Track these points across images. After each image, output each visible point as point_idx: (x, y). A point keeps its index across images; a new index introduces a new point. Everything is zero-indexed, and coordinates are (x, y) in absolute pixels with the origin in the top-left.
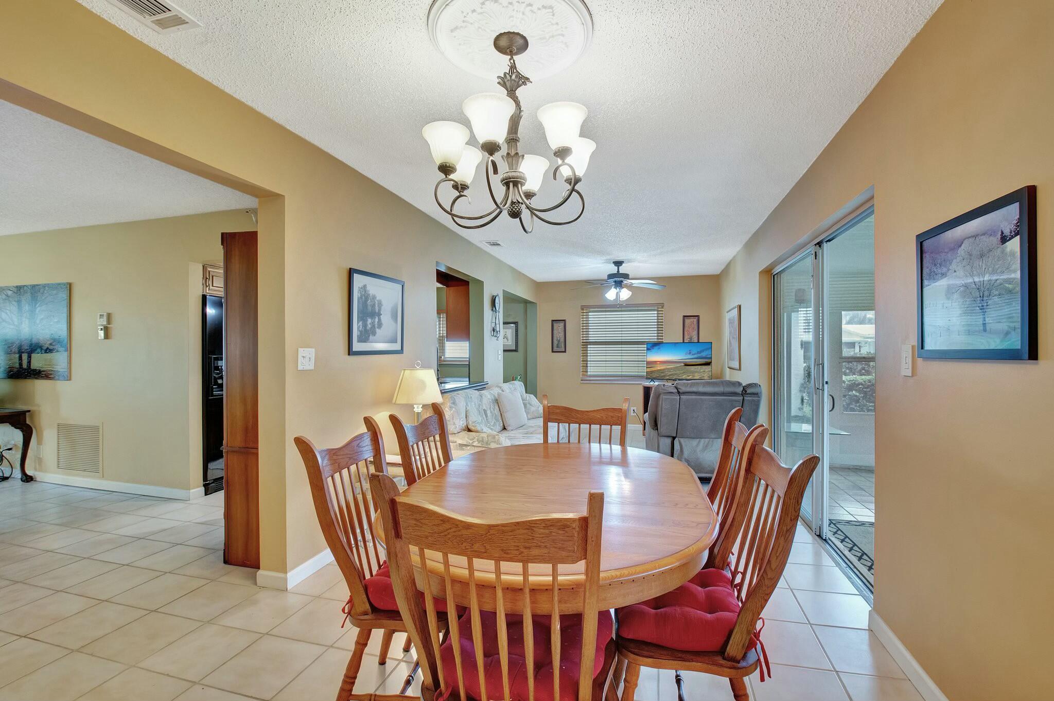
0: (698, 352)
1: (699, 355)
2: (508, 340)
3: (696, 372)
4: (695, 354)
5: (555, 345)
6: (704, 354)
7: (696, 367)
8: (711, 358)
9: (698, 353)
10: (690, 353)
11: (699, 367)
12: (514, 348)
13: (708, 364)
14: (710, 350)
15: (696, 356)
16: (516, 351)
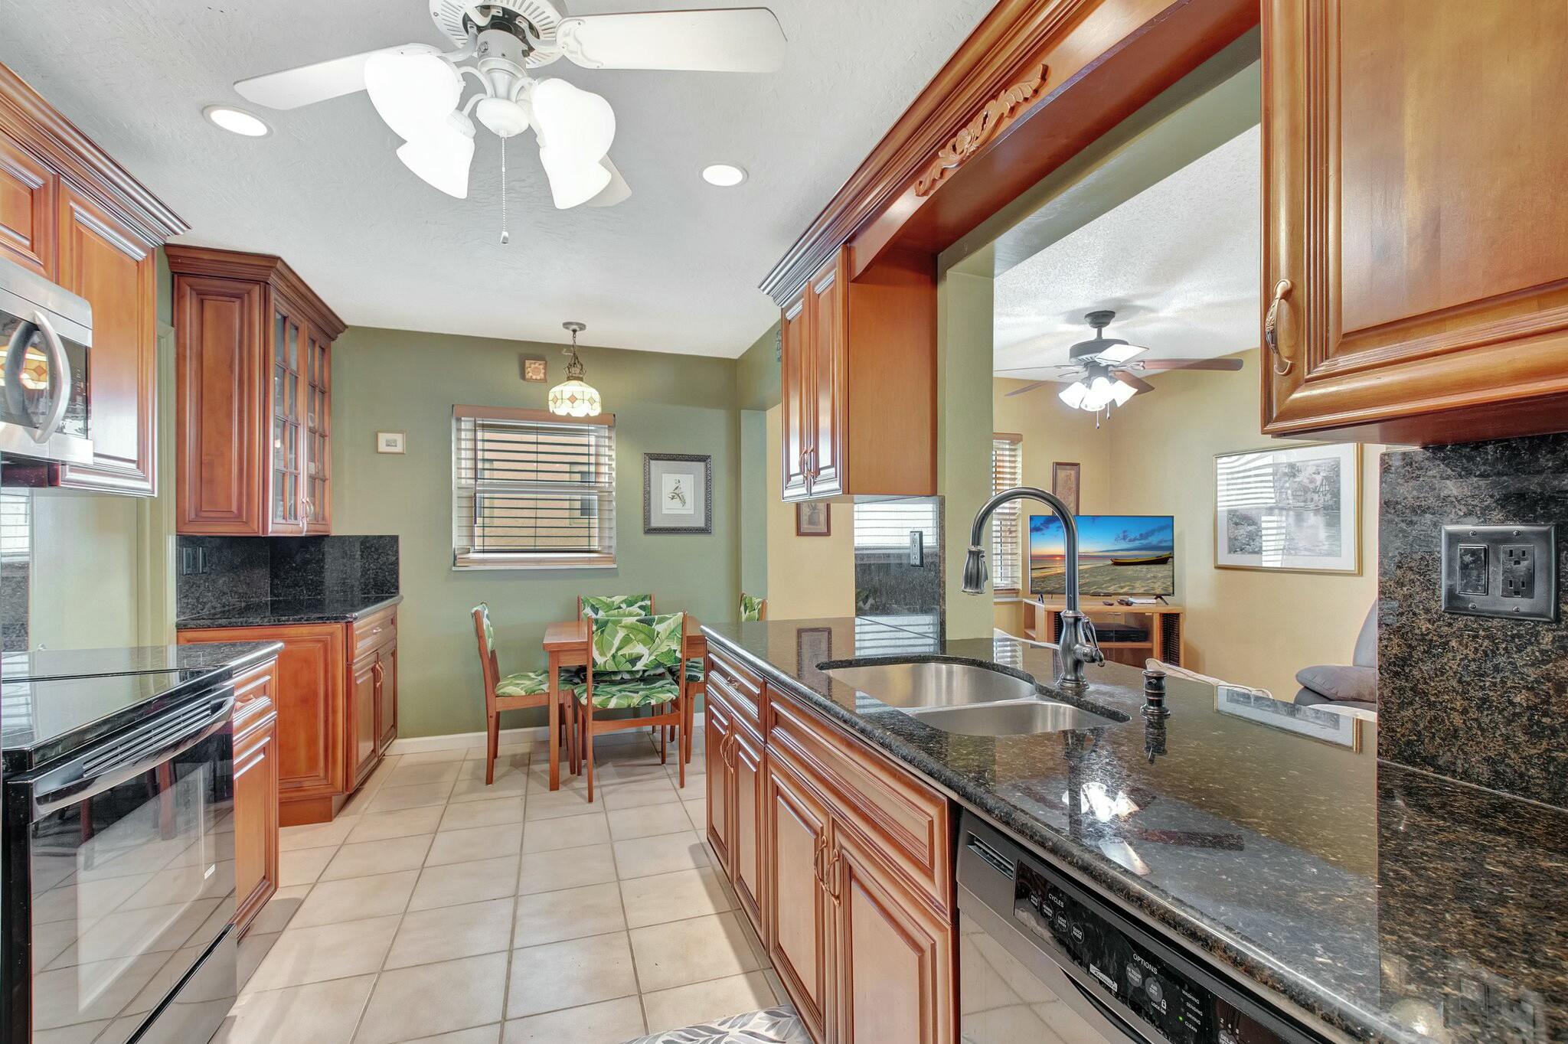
0: (1141, 535)
1: (1144, 542)
2: (684, 503)
3: (1137, 579)
4: (1135, 540)
5: (804, 518)
6: (1154, 540)
7: (1139, 567)
8: (1172, 548)
9: (1143, 537)
10: (1124, 538)
11: (1144, 568)
12: (701, 524)
13: (1162, 561)
14: (1170, 529)
15: (1137, 544)
16: (705, 531)
